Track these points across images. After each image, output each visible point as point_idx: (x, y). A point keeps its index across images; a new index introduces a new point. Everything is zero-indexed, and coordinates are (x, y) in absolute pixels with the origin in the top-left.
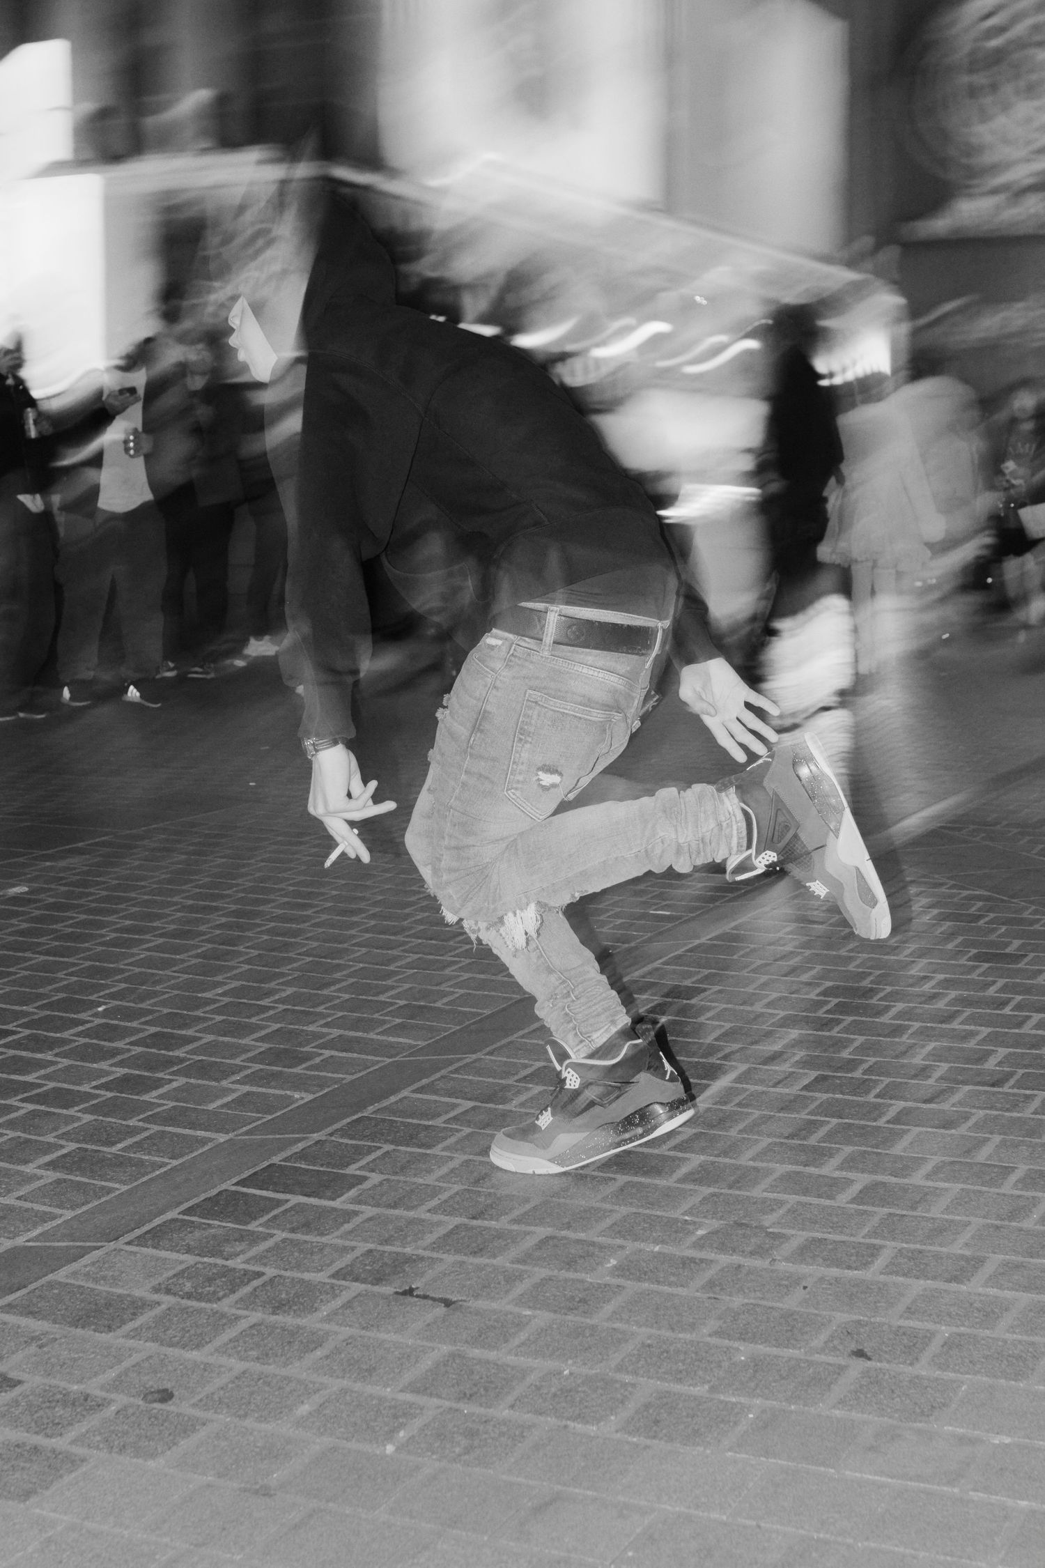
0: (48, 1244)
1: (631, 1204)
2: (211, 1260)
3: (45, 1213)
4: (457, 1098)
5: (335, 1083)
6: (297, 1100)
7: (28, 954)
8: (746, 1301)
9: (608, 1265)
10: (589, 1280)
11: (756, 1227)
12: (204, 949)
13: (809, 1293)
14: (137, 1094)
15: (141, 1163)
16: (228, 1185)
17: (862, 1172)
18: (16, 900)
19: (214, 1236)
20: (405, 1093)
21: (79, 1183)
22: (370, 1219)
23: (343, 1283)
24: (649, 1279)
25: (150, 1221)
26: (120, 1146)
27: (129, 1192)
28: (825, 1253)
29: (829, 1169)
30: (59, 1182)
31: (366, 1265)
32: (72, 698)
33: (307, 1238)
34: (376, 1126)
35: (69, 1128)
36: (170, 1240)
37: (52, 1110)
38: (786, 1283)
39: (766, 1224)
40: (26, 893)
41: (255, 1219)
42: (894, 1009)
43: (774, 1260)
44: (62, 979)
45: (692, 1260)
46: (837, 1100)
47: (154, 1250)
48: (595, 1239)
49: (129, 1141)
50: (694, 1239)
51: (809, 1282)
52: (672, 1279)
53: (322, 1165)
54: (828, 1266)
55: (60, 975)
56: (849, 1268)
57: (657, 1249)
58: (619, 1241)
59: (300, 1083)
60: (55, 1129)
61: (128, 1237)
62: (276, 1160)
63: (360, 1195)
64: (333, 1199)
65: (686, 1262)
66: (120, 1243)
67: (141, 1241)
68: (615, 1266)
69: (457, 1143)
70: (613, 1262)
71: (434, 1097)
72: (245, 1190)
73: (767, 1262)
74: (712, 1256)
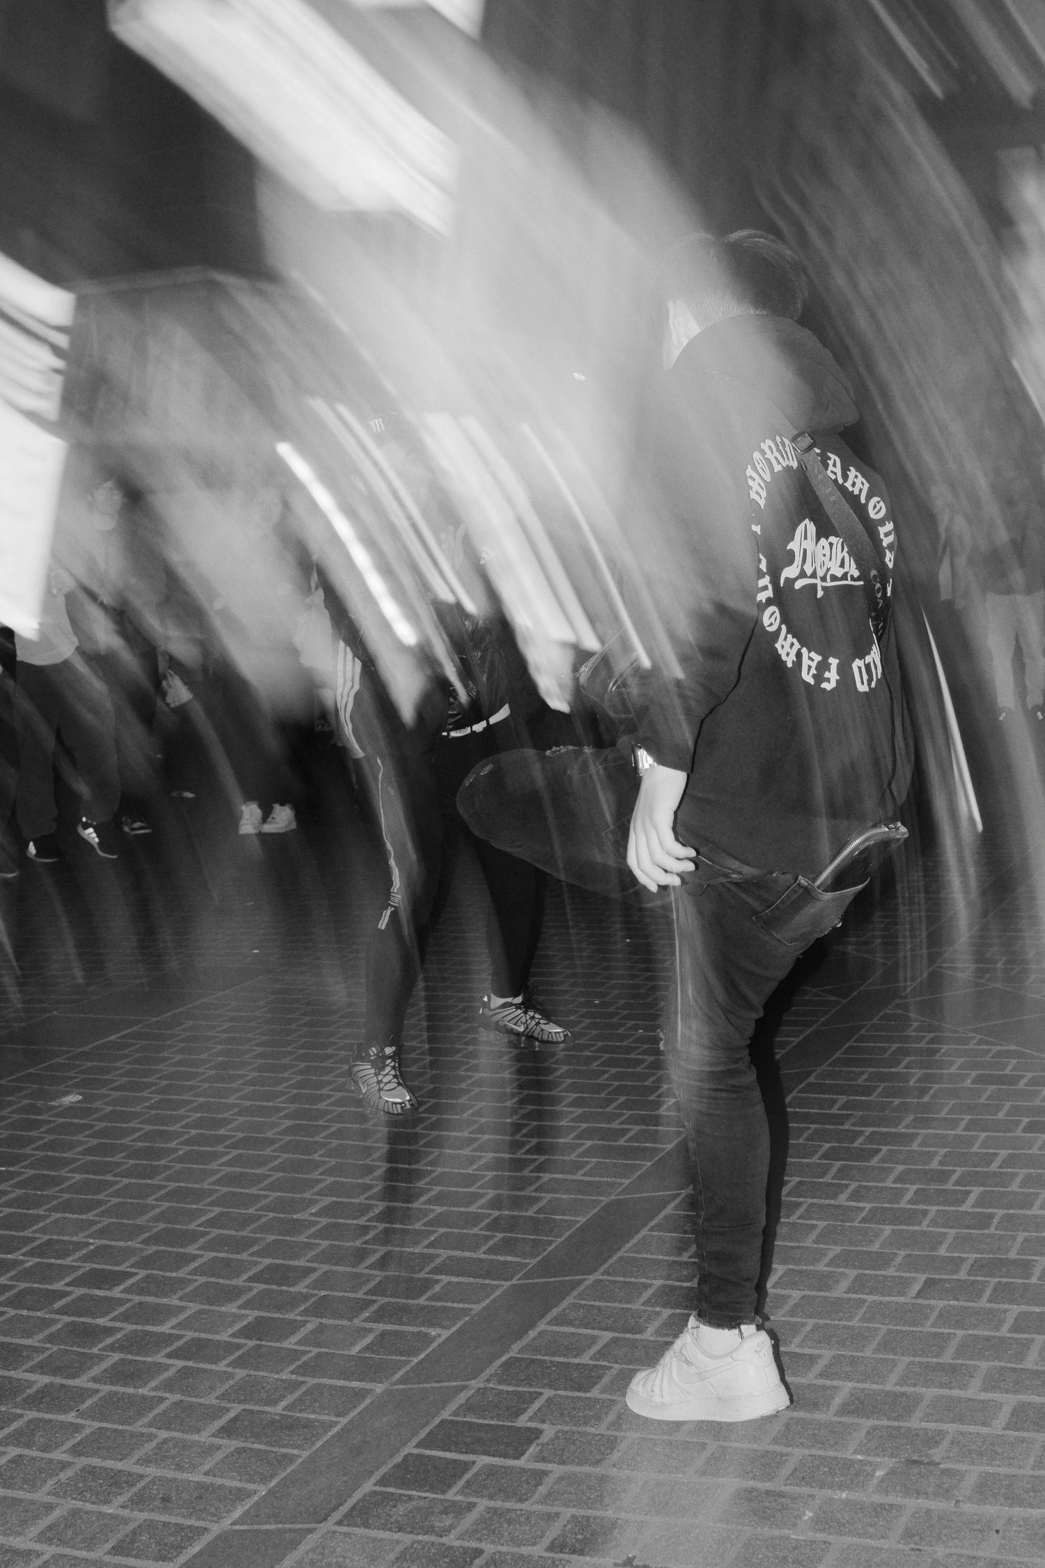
0: (255, 1527)
1: (802, 1444)
2: (426, 1538)
3: (239, 1490)
4: (593, 1328)
5: (466, 1315)
6: (435, 1337)
7: (109, 1177)
8: (948, 1551)
9: (806, 1518)
10: (793, 1537)
11: (928, 1463)
12: (280, 1160)
13: (1004, 1538)
14: (277, 1341)
15: (308, 1424)
16: (410, 1449)
17: (1007, 1393)
18: (71, 1110)
19: (418, 1509)
20: (542, 1326)
21: (259, 1451)
22: (561, 1479)
23: (561, 1556)
24: (850, 1532)
25: (350, 1496)
26: (283, 1404)
27: (311, 1459)
28: (1003, 1491)
29: (973, 1391)
30: (239, 1451)
31: (576, 1535)
32: (38, 854)
33: (508, 1505)
34: (527, 1367)
35: (226, 1386)
36: (378, 1517)
37: (201, 1365)
38: (978, 1527)
39: (937, 1459)
40: (78, 1102)
41: (450, 1487)
42: (972, 1195)
43: (958, 1501)
44: (154, 1207)
45: (882, 1506)
46: (953, 1307)
47: (367, 1531)
48: (783, 1489)
49: (290, 1399)
50: (875, 1481)
51: (999, 1525)
52: (871, 1530)
53: (492, 1418)
54: (1011, 1506)
55: (150, 1201)
56: (1031, 1506)
57: (844, 1495)
58: (806, 1490)
59: (433, 1317)
60: (212, 1388)
61: (337, 1516)
62: (446, 1414)
63: (541, 1451)
64: (518, 1458)
65: (879, 1509)
66: (329, 1525)
67: (348, 1519)
68: (812, 1519)
69: (612, 1382)
70: (809, 1514)
71: (571, 1330)
72: (428, 1452)
73: (953, 1504)
74: (899, 1500)
